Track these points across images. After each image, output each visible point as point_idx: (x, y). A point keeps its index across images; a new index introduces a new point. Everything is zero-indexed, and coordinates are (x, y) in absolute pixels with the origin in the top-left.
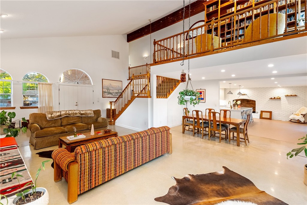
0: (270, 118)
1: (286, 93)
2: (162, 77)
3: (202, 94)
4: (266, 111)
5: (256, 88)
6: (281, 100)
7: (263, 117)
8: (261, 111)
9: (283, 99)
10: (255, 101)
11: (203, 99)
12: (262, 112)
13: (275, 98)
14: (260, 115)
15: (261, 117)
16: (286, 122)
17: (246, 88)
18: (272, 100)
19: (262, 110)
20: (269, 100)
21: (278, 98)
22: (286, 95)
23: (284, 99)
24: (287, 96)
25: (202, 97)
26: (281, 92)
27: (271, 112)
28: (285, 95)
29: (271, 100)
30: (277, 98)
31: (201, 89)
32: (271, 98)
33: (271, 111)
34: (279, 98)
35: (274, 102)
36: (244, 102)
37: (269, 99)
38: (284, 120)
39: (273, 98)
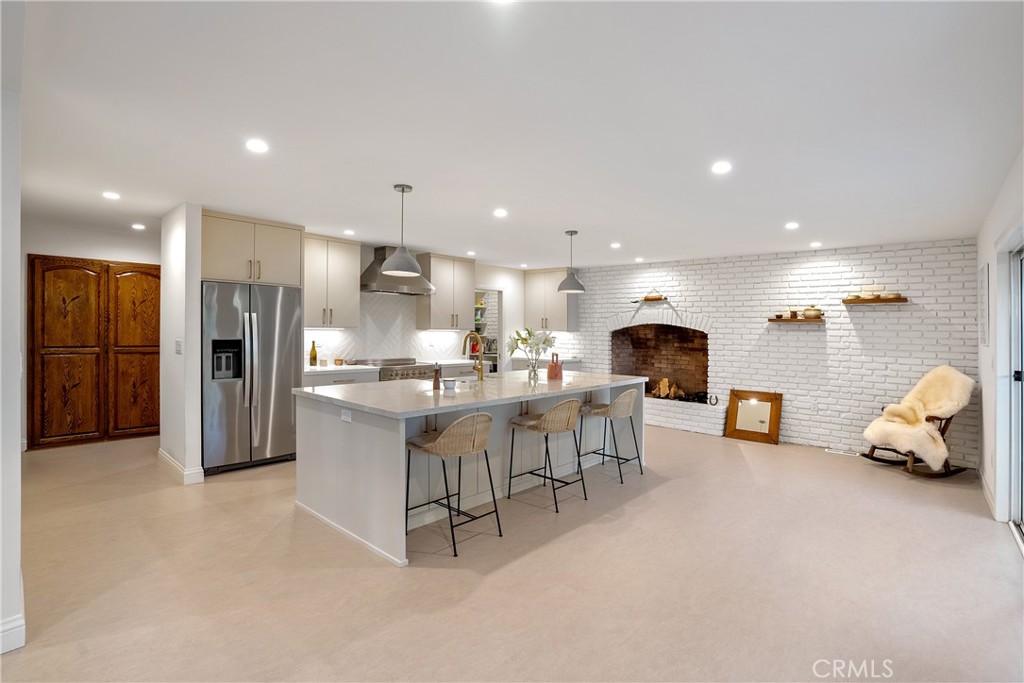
0: (772, 437)
4: (756, 389)
5: (709, 262)
6: (827, 325)
7: (738, 427)
8: (732, 392)
9: (839, 320)
10: (704, 336)
12: (737, 396)
13: (794, 315)
14: (727, 412)
15: (731, 430)
18: (784, 326)
19: (738, 388)
20: (768, 330)
21: (809, 314)
22: (851, 296)
23: (841, 320)
24: (854, 303)
26: (823, 281)
27: (776, 399)
28: (845, 296)
29: (775, 325)
30: (808, 319)
32: (779, 317)
33: (779, 391)
34: (812, 313)
35: (793, 337)
36: (666, 341)
37: (767, 324)
39: (787, 315)
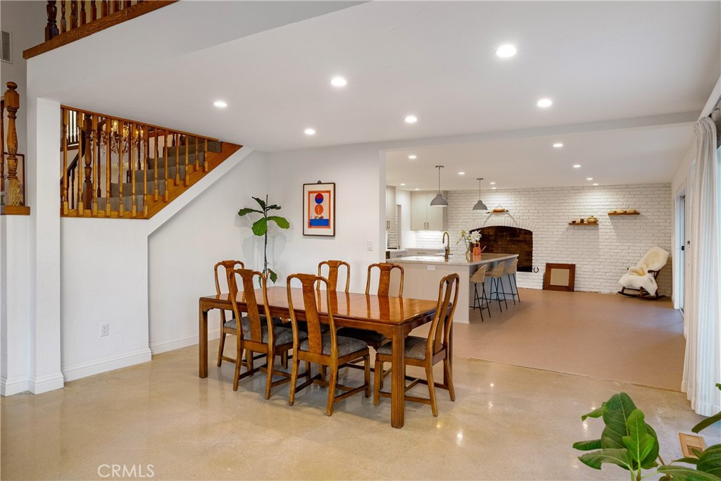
0: (570, 288)
1: (612, 207)
2: (79, 112)
3: (324, 204)
4: (560, 262)
5: (534, 190)
6: (600, 227)
7: (551, 284)
8: (547, 264)
9: (605, 224)
10: (530, 233)
11: (324, 223)
12: (549, 267)
13: (582, 221)
14: (545, 276)
15: (547, 286)
16: (610, 295)
17: (506, 191)
18: (576, 227)
19: (550, 262)
20: (567, 229)
21: (590, 220)
22: (612, 211)
23: (607, 224)
24: (613, 214)
25: (325, 215)
26: (597, 203)
27: (572, 268)
28: (609, 211)
29: (572, 226)
30: (589, 223)
31: (319, 183)
32: (574, 222)
33: (574, 263)
34: (592, 220)
35: (581, 234)
37: (567, 226)
38: (606, 291)
39: (578, 221)
